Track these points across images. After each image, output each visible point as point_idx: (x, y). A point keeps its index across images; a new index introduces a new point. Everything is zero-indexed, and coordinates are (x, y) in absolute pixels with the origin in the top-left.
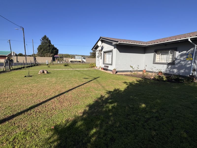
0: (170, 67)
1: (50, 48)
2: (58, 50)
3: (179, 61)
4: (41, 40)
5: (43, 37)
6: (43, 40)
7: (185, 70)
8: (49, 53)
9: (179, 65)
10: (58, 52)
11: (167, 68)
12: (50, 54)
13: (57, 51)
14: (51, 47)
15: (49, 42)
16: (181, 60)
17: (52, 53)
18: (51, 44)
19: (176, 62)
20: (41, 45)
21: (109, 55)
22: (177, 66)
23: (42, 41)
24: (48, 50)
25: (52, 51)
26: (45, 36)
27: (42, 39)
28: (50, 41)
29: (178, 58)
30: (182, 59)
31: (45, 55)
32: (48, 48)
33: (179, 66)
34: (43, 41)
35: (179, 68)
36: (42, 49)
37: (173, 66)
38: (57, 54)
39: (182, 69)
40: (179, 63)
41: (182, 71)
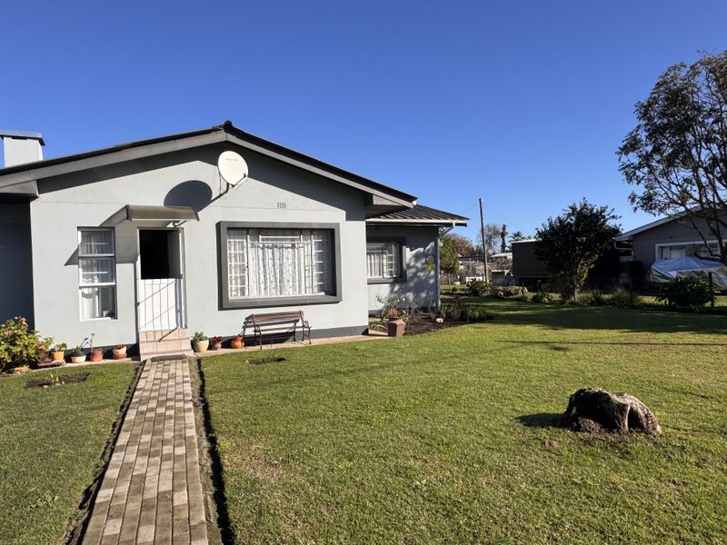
0: (396, 288)
3: (413, 270)
7: (427, 293)
9: (416, 280)
11: (392, 291)
16: (417, 268)
19: (410, 273)
22: (411, 284)
29: (412, 264)
30: (419, 265)
33: (416, 283)
35: (417, 290)
37: (404, 286)
39: (422, 291)
40: (415, 275)
41: (423, 295)
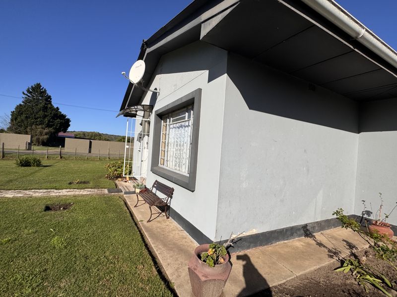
1: (46, 113)
2: (68, 121)
4: (24, 93)
5: (32, 87)
6: (30, 93)
8: (40, 126)
10: (69, 125)
12: (42, 128)
13: (66, 123)
14: (49, 111)
15: (46, 100)
17: (48, 126)
18: (49, 106)
20: (20, 105)
21: (181, 126)
23: (27, 95)
24: (40, 117)
25: (49, 121)
26: (39, 86)
27: (28, 91)
28: (49, 97)
31: (28, 130)
32: (41, 113)
34: (29, 96)
36: (22, 114)
38: (65, 131)
